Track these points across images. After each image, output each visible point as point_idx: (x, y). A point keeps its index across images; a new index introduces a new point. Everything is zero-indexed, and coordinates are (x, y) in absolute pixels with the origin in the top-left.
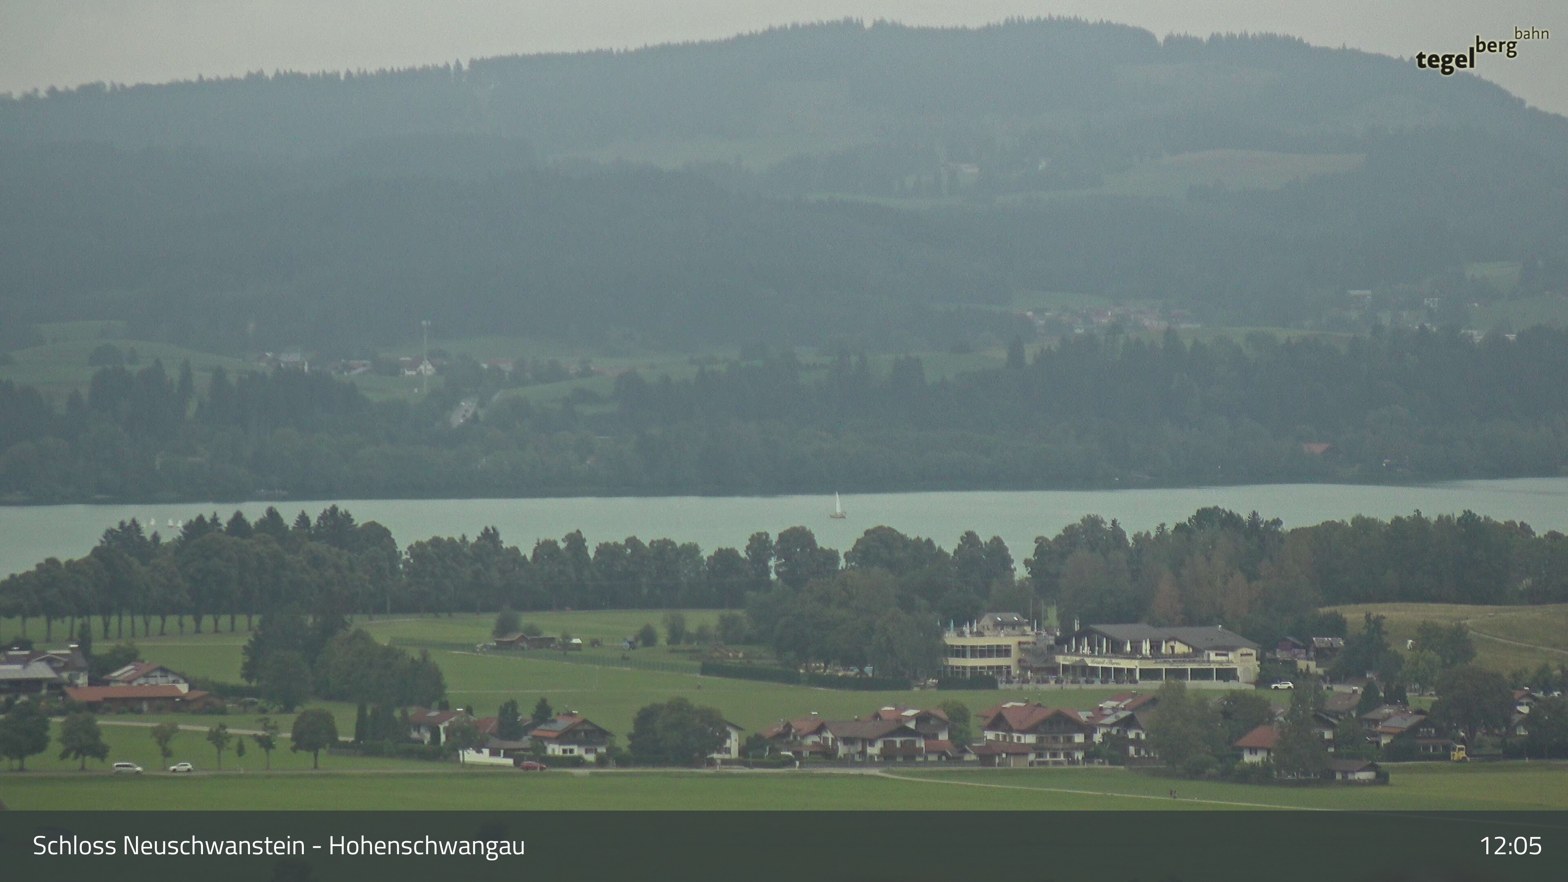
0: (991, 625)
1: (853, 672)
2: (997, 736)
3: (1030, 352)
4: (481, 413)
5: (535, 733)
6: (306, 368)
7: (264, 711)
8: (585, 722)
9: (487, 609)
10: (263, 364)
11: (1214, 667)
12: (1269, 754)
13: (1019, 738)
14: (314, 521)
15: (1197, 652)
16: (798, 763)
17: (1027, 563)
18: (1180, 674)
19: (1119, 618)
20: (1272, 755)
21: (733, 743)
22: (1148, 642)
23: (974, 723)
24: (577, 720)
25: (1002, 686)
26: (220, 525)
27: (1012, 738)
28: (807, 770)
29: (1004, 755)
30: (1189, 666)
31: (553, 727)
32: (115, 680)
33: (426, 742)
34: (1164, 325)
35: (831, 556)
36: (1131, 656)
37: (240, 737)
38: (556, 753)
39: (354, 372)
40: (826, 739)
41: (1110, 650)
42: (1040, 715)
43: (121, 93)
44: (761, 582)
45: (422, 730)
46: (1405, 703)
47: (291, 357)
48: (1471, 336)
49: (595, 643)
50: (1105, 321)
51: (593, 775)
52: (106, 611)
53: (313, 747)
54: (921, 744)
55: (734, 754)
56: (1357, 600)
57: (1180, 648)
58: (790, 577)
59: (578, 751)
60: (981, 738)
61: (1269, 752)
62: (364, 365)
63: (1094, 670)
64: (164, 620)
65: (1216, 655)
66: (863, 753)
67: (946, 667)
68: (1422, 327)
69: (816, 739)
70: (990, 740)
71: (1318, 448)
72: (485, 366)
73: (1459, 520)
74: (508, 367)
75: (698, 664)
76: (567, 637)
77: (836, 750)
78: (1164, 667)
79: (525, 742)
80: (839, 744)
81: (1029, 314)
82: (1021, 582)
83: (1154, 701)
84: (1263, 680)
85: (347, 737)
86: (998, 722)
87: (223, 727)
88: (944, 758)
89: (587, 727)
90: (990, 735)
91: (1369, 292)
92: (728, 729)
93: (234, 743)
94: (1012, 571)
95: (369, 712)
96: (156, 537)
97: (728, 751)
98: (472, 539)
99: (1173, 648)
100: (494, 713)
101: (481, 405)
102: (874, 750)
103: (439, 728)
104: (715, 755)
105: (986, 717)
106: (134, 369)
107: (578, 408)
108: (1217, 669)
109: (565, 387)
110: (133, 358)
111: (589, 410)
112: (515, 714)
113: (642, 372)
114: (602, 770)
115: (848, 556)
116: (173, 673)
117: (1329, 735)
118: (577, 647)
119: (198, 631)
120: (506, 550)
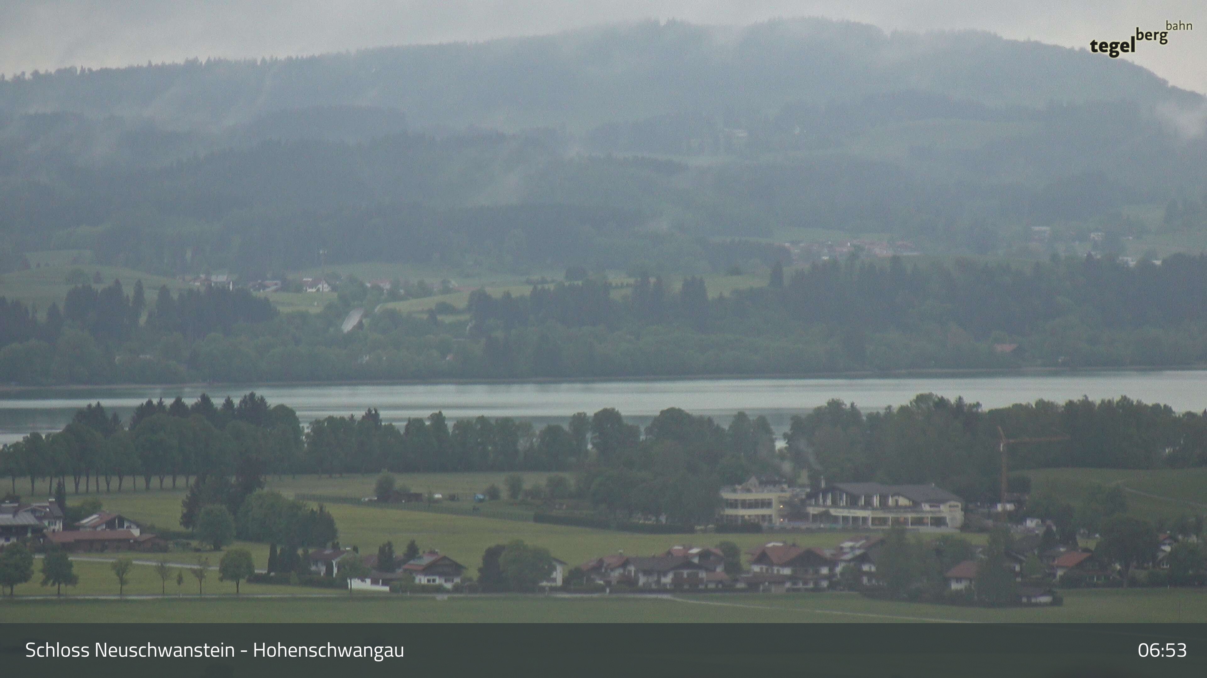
0: (757, 482)
1: (651, 520)
2: (762, 569)
3: (788, 273)
5: (405, 566)
6: (231, 287)
7: (197, 550)
8: (445, 558)
9: (370, 471)
10: (198, 284)
12: (971, 582)
14: (237, 405)
15: (916, 505)
16: (608, 590)
17: (785, 436)
18: (903, 521)
19: (855, 477)
20: (973, 583)
21: (559, 575)
22: (878, 498)
23: (744, 559)
24: (440, 556)
26: (165, 408)
27: (773, 570)
28: (614, 596)
29: (767, 584)
30: (910, 515)
31: (419, 562)
32: (84, 526)
33: (322, 574)
34: (891, 253)
35: (633, 431)
37: (180, 570)
38: (423, 582)
39: (268, 290)
40: (630, 572)
41: (849, 503)
42: (795, 552)
43: (88, 75)
44: (579, 450)
45: (319, 564)
46: (1075, 543)
47: (219, 278)
48: (1127, 262)
50: (845, 250)
51: (450, 599)
52: (77, 474)
53: (236, 577)
55: (559, 582)
56: (1037, 467)
57: (903, 501)
58: (602, 446)
59: (439, 581)
60: (749, 571)
61: (971, 580)
62: (276, 284)
63: (836, 519)
64: (121, 480)
65: (931, 506)
66: (658, 582)
67: (722, 516)
68: (1089, 255)
69: (621, 571)
70: (756, 572)
72: (369, 285)
73: (1117, 403)
75: (530, 514)
76: (431, 494)
77: (637, 581)
79: (398, 574)
80: (640, 575)
81: (787, 245)
82: (781, 450)
83: (881, 542)
84: (965, 527)
85: (261, 569)
86: (762, 558)
87: (166, 562)
88: (721, 586)
89: (445, 562)
90: (756, 569)
91: (1048, 228)
92: (554, 563)
93: (175, 574)
94: (774, 442)
95: (278, 551)
97: (554, 580)
98: (358, 417)
99: (897, 501)
101: (366, 315)
102: (667, 580)
103: (332, 564)
104: (544, 584)
105: (752, 555)
106: (99, 288)
107: (440, 318)
108: (931, 518)
109: (430, 302)
110: (98, 279)
111: (448, 319)
112: (391, 552)
113: (489, 290)
114: (458, 596)
115: (647, 430)
116: (128, 521)
117: (1017, 568)
118: (439, 501)
119: (148, 488)
120: (385, 426)
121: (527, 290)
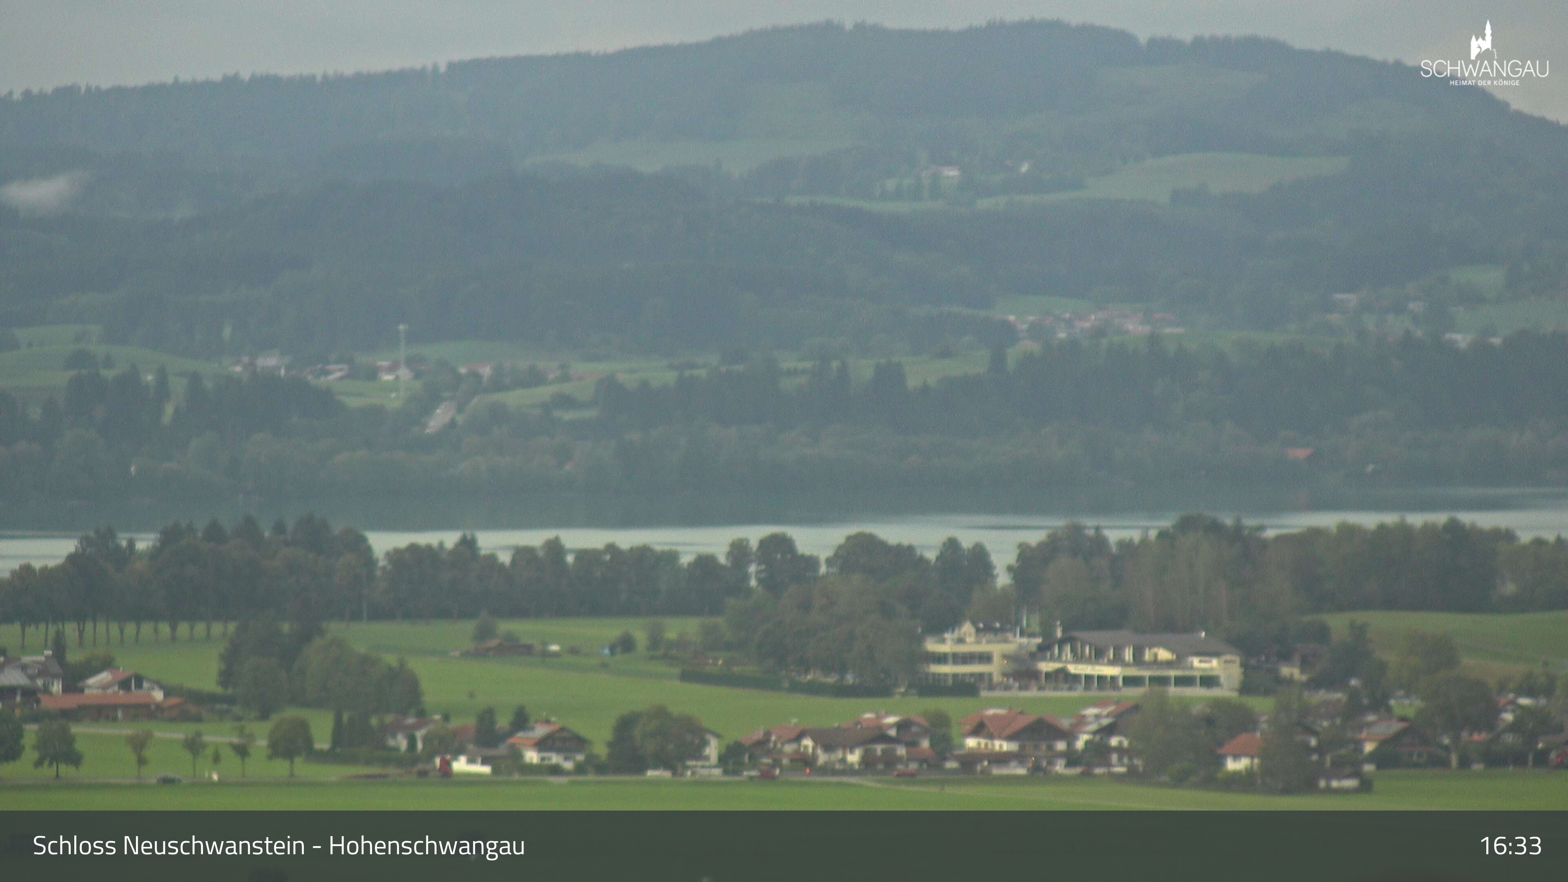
0: (972, 630)
1: (831, 679)
2: (979, 743)
3: (1013, 355)
4: (460, 419)
5: (513, 740)
6: (283, 373)
7: (239, 719)
8: (563, 729)
9: (465, 615)
10: (238, 369)
11: (1197, 674)
12: (1253, 760)
13: (1001, 746)
14: (290, 524)
15: (1181, 658)
16: (777, 772)
17: (1010, 569)
18: (1163, 681)
19: (1101, 625)
20: (1256, 761)
21: (712, 750)
22: (1131, 650)
23: (955, 732)
24: (557, 727)
25: (984, 694)
26: (195, 532)
27: (993, 745)
28: (786, 778)
29: (986, 763)
30: (1173, 673)
31: (530, 734)
32: (89, 687)
33: (402, 749)
34: (1147, 329)
35: (811, 562)
36: (1113, 663)
37: (217, 745)
38: (533, 760)
39: (331, 377)
40: (805, 747)
41: (1094, 657)
42: (1022, 722)
43: (96, 96)
44: (739, 588)
45: (399, 737)
46: (1389, 709)
47: (269, 361)
48: (1456, 341)
49: (574, 651)
50: (1087, 325)
51: (573, 783)
52: (81, 617)
53: (289, 755)
54: (901, 751)
55: (714, 760)
56: (1340, 608)
57: (1164, 655)
58: (770, 583)
59: (555, 759)
60: (962, 746)
61: (1253, 758)
62: (341, 370)
63: (1076, 678)
64: (139, 627)
65: (1200, 661)
66: (843, 761)
67: (927, 674)
68: (1407, 332)
69: (796, 746)
70: (972, 747)
71: (1300, 453)
72: (463, 371)
73: (1444, 526)
74: (486, 371)
75: (676, 671)
76: (545, 645)
77: (815, 759)
78: (1146, 673)
79: (502, 750)
80: (819, 751)
81: (1011, 318)
82: (1004, 589)
83: (1136, 708)
84: (1246, 688)
85: (322, 743)
86: (980, 729)
87: (199, 735)
88: (925, 766)
89: (564, 734)
90: (971, 743)
91: (1352, 296)
92: (708, 736)
93: (209, 751)
94: (993, 577)
95: (345, 719)
96: (131, 544)
97: (707, 758)
98: (449, 547)
99: (1156, 655)
100: (471, 721)
101: (460, 410)
102: (854, 757)
103: (416, 736)
104: (694, 762)
105: (968, 724)
106: (109, 374)
107: (557, 413)
108: (1201, 678)
109: (544, 392)
110: (108, 363)
111: (568, 416)
112: (492, 723)
113: (621, 377)
114: (581, 778)
115: (829, 561)
116: (148, 680)
117: (1313, 742)
118: (555, 655)
119: (174, 638)
120: (484, 556)
121: (670, 377)
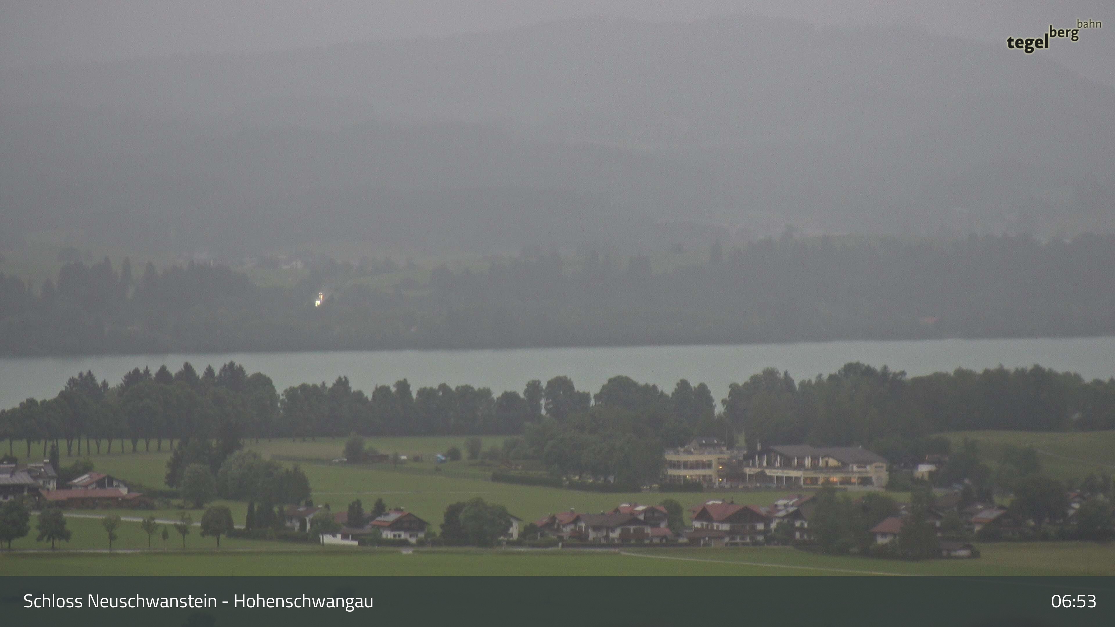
0: (698, 446)
1: (600, 480)
2: (702, 525)
4: (337, 297)
5: (373, 522)
6: (212, 264)
8: (410, 515)
9: (339, 435)
10: (181, 261)
11: (856, 475)
12: (895, 537)
13: (718, 527)
14: (217, 373)
15: (844, 466)
16: (560, 545)
20: (897, 537)
21: (515, 530)
23: (686, 516)
24: (405, 513)
25: (706, 490)
26: (150, 375)
27: (712, 526)
28: (566, 550)
29: (707, 538)
31: (386, 519)
32: (75, 486)
33: (296, 529)
36: (797, 468)
37: (165, 526)
38: (389, 537)
39: (247, 266)
40: (580, 528)
41: (783, 464)
44: (534, 415)
45: (294, 521)
46: (992, 501)
47: (201, 255)
48: (1039, 241)
49: (417, 460)
51: (415, 552)
52: (69, 436)
53: (216, 533)
54: (648, 530)
55: (515, 537)
56: (957, 429)
58: (555, 412)
59: (404, 536)
60: (691, 527)
61: (895, 535)
62: (253, 261)
63: (771, 478)
64: (110, 443)
65: (858, 467)
66: (607, 537)
67: (666, 476)
68: (1005, 235)
69: (573, 527)
70: (698, 528)
71: (929, 320)
72: (339, 262)
73: (1030, 371)
74: (355, 263)
76: (397, 456)
77: (587, 536)
78: (820, 475)
80: (590, 530)
81: (725, 225)
82: (720, 415)
83: (813, 500)
85: (240, 525)
86: (703, 514)
87: (153, 519)
88: (664, 541)
89: (410, 518)
90: (697, 524)
92: (511, 520)
93: (160, 530)
95: (255, 508)
96: (105, 384)
97: (511, 535)
98: (329, 385)
99: (827, 462)
100: (345, 509)
102: (615, 535)
103: (306, 520)
104: (502, 538)
105: (694, 512)
106: (89, 263)
107: (404, 292)
108: (858, 478)
109: (395, 278)
110: (89, 255)
111: (412, 294)
112: (360, 510)
113: (450, 266)
114: (422, 549)
115: (596, 397)
116: (117, 480)
117: (938, 524)
118: (404, 462)
119: (134, 450)
120: (354, 392)
121: (485, 266)
